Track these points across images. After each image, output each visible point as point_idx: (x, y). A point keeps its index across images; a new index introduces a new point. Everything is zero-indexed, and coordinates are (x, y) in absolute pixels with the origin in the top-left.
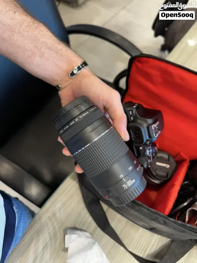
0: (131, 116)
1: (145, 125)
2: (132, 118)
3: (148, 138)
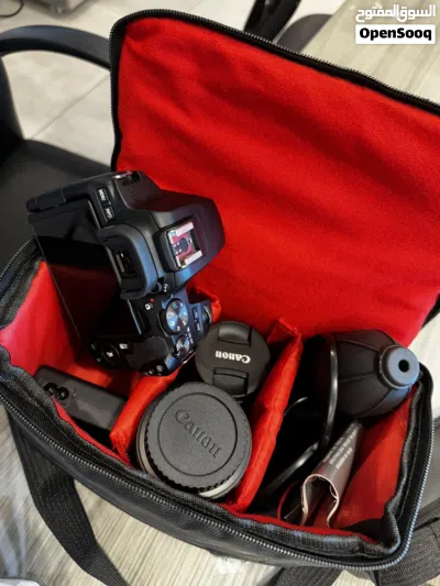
0: (105, 204)
1: (148, 233)
2: (108, 211)
3: (161, 274)
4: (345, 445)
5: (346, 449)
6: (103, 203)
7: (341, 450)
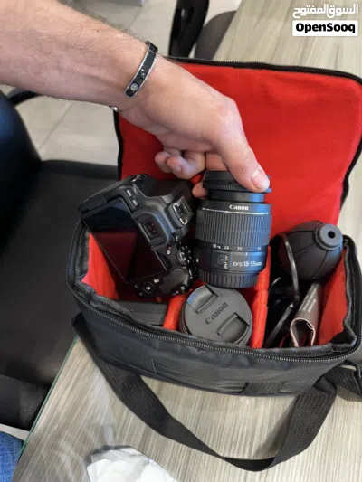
0: (131, 198)
1: (161, 209)
2: (134, 201)
3: (173, 230)
4: (311, 298)
5: (312, 300)
6: (130, 198)
7: (309, 301)
